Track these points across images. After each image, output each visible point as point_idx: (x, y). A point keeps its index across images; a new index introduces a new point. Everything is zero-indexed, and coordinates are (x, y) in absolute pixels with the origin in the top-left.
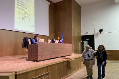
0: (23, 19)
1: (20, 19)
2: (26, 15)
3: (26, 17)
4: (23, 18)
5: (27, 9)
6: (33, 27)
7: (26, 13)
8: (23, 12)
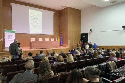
0: (34, 26)
2: (36, 24)
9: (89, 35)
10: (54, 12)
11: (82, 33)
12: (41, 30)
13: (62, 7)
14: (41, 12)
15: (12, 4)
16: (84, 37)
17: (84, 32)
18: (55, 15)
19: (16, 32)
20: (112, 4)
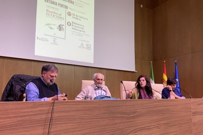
0: (60, 28)
1: (51, 28)
2: (70, 19)
3: (69, 24)
4: (59, 26)
5: (71, 2)
6: (88, 48)
7: (69, 14)
8: (62, 11)
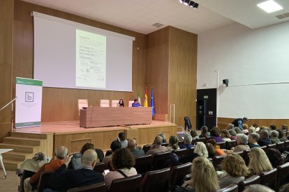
0: (87, 71)
1: (83, 72)
2: (92, 65)
3: (92, 68)
5: (93, 55)
8: (88, 61)
9: (220, 93)
10: (134, 39)
11: (199, 87)
12: (103, 80)
13: (153, 25)
14: (105, 38)
15: (35, 14)
16: (206, 97)
17: (204, 85)
18: (135, 44)
19: (43, 86)
20: (278, 20)
